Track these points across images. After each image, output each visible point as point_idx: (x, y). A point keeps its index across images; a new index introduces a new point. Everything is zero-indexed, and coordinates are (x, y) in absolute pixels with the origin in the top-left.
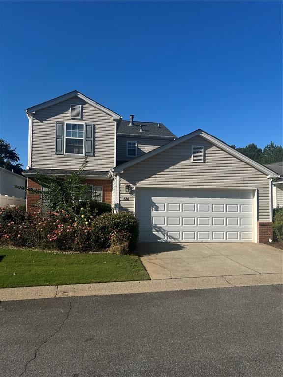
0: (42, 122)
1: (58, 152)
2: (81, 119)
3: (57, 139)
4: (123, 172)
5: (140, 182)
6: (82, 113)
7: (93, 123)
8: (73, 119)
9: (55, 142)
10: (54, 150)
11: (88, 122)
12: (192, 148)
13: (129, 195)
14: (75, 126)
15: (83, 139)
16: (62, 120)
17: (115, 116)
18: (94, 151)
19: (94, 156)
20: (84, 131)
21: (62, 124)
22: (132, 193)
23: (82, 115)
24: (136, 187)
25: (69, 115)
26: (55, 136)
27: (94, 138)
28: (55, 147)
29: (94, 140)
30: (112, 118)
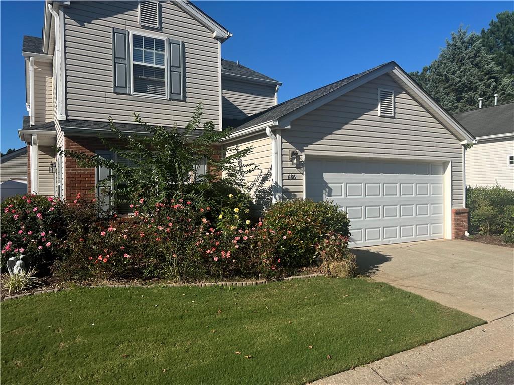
0: (83, 26)
1: (119, 89)
2: (160, 29)
3: (115, 63)
4: (289, 127)
5: (310, 147)
6: (160, 17)
7: (181, 40)
8: (144, 27)
9: (112, 68)
10: (112, 84)
11: (173, 38)
12: (380, 92)
13: (295, 170)
14: (149, 42)
15: (165, 66)
16: (123, 27)
17: (218, 32)
18: (185, 92)
19: (184, 100)
20: (166, 53)
21: (124, 33)
22: (299, 166)
23: (161, 22)
24: (306, 155)
25: (138, 19)
26: (112, 57)
27: (184, 67)
28: (112, 79)
29: (184, 72)
30: (214, 35)
